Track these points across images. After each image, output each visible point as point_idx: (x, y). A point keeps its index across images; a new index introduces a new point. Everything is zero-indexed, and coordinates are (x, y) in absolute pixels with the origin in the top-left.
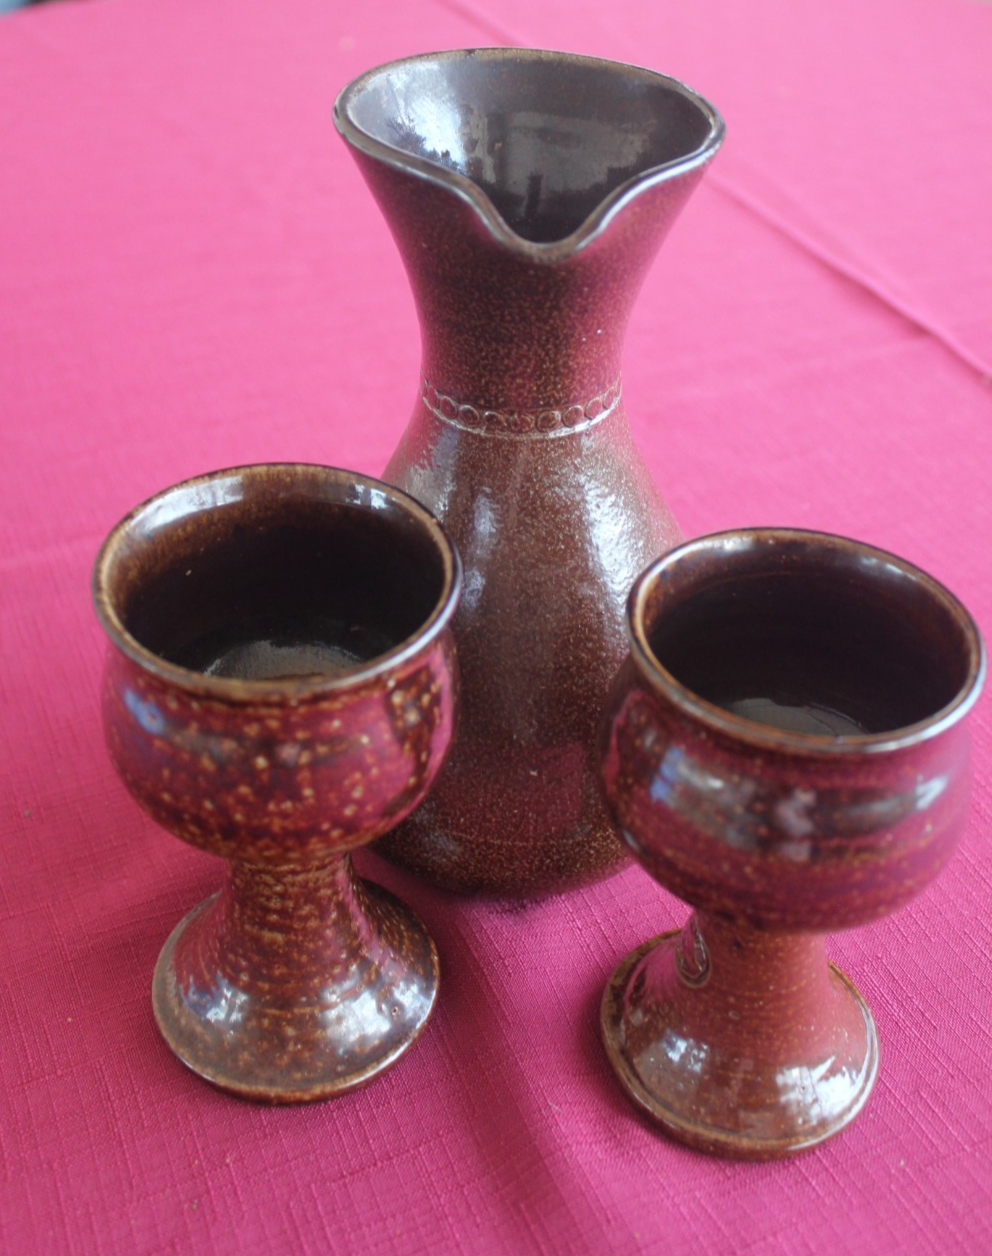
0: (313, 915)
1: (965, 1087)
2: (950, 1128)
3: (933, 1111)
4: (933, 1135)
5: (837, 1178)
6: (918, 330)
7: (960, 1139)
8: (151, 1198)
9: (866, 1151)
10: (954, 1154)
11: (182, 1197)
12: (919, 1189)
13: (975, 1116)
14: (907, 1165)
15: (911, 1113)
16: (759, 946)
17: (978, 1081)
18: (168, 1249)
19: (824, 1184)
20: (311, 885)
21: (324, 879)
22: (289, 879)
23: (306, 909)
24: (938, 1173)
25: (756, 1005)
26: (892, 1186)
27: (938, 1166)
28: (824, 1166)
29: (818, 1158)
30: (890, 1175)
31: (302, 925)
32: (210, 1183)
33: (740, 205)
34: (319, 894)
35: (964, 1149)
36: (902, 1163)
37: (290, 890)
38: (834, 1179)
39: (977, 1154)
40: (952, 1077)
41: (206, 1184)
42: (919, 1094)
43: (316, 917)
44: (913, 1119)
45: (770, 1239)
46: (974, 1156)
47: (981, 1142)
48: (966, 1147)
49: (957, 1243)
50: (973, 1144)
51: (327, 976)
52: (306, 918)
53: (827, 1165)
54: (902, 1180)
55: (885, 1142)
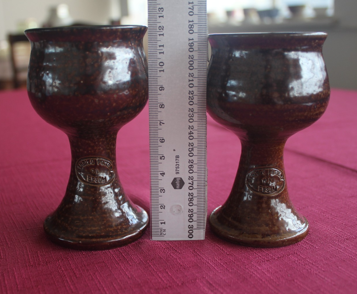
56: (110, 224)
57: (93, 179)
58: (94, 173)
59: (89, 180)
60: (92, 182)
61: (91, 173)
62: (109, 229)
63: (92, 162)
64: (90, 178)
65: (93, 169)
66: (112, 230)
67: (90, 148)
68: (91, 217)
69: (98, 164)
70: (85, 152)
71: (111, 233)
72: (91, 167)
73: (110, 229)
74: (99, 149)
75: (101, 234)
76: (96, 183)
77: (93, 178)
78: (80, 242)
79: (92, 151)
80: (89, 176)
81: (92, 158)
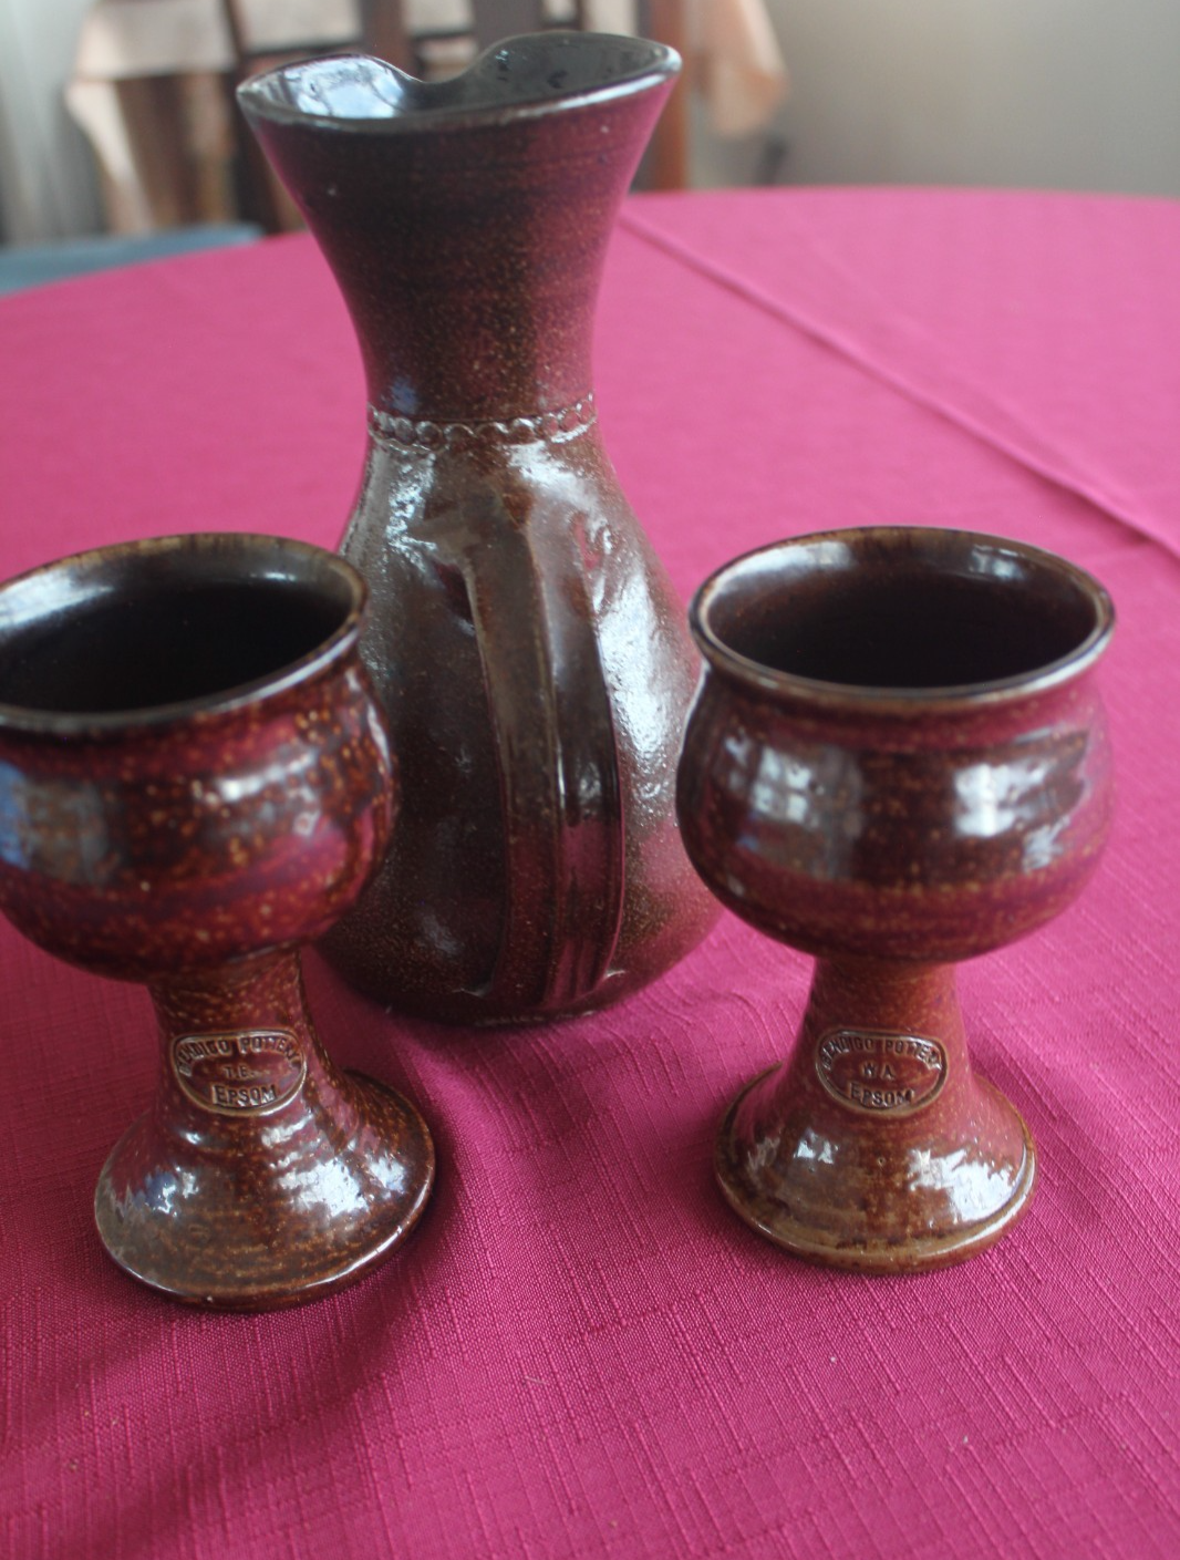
1: (1062, 1353)
2: (1035, 1400)
3: (1017, 1380)
4: (1011, 1408)
5: (878, 1456)
6: (1137, 538)
7: (1044, 1413)
8: (24, 1452)
9: (923, 1425)
10: (1034, 1430)
11: (63, 1453)
12: (982, 1470)
13: (1069, 1386)
14: (971, 1442)
15: (988, 1381)
17: (1080, 1346)
18: (34, 1515)
19: (860, 1463)
24: (1009, 1452)
26: (948, 1468)
27: (1011, 1444)
28: (865, 1441)
29: (860, 1431)
30: (947, 1452)
32: (98, 1442)
33: (942, 418)
35: (1048, 1425)
36: (966, 1440)
38: (874, 1457)
39: (1064, 1431)
40: (1049, 1340)
41: (94, 1443)
42: (1003, 1359)
44: (990, 1389)
45: (774, 1533)
46: (1061, 1433)
47: (1071, 1416)
48: (1052, 1423)
49: (1021, 1533)
50: (1061, 1419)
53: (869, 1440)
54: (961, 1459)
55: (949, 1415)
56: (301, 1228)
57: (231, 1096)
58: (234, 1076)
59: (219, 1099)
60: (229, 1105)
61: (221, 1078)
62: (297, 1248)
63: (221, 1047)
64: (223, 1094)
65: (229, 1065)
66: (309, 1249)
67: (209, 1012)
68: (237, 1213)
69: (243, 1052)
70: (197, 1021)
71: (304, 1259)
72: (223, 1060)
73: (302, 1246)
74: (243, 1009)
75: (275, 1268)
76: (243, 1108)
77: (230, 1092)
78: (210, 1299)
79: (219, 1018)
80: (217, 1088)
81: (218, 1035)
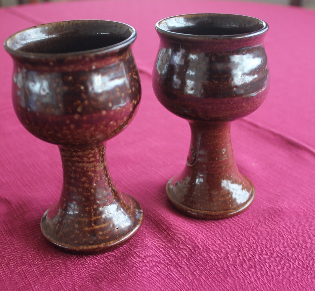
0: (86, 182)
16: (211, 143)
20: (85, 169)
21: (90, 168)
22: (76, 164)
23: (84, 179)
25: (212, 166)
31: (82, 185)
34: (89, 174)
37: (78, 169)
43: (88, 183)
51: (91, 208)
52: (84, 183)
